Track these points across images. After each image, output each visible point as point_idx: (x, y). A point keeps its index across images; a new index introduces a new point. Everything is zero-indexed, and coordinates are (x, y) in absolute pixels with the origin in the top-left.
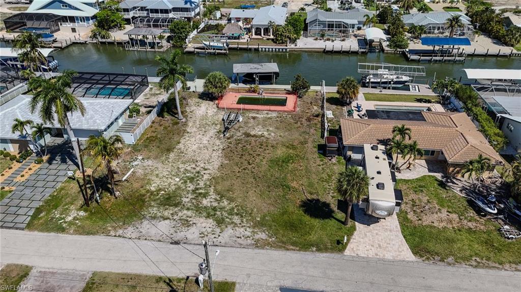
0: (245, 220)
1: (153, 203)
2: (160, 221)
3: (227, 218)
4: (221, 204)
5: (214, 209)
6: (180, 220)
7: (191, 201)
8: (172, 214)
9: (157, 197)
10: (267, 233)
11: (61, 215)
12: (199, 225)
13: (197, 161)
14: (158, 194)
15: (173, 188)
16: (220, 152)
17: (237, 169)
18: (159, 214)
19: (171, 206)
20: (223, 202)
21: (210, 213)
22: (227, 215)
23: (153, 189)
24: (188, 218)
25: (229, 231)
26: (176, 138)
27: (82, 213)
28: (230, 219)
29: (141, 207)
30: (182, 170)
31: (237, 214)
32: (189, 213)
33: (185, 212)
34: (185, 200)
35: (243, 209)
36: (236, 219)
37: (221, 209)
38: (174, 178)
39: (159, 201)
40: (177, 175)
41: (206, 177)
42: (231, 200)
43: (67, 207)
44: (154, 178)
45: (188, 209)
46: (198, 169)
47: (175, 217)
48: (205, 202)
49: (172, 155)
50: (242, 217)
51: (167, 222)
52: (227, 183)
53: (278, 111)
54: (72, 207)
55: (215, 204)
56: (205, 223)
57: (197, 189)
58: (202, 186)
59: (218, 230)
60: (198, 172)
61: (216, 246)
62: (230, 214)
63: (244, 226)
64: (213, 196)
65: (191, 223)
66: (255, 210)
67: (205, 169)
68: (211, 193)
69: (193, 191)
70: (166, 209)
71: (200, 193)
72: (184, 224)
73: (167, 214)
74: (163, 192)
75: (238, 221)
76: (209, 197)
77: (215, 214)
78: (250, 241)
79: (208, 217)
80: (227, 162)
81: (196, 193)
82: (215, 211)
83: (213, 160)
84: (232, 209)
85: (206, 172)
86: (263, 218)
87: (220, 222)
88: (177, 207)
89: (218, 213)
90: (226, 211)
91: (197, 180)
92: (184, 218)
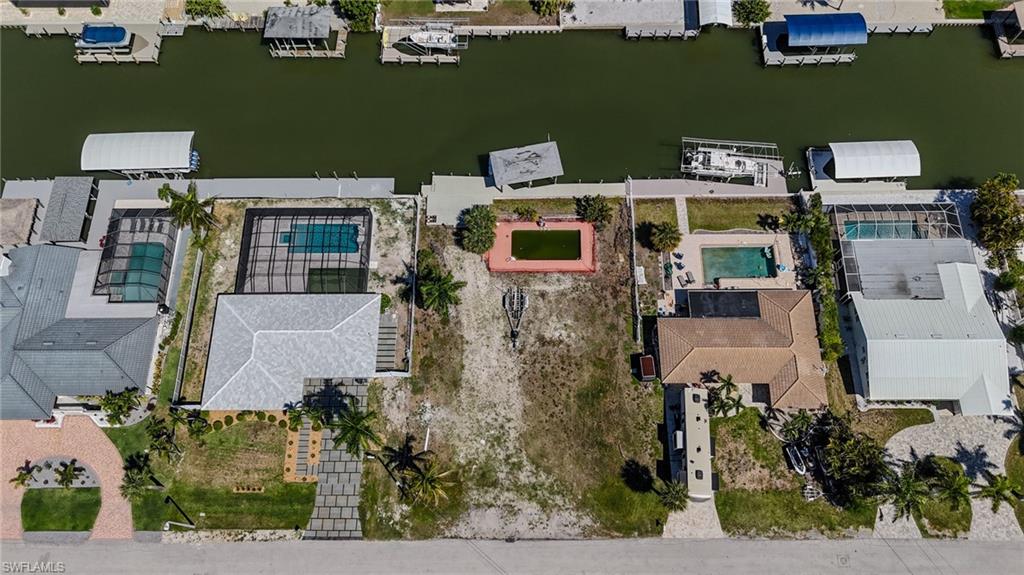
1: (470, 484)
2: (485, 511)
3: (549, 499)
4: (540, 479)
5: (534, 487)
6: (504, 506)
7: (507, 478)
8: (494, 498)
9: (472, 473)
10: (591, 516)
14: (470, 469)
15: (483, 456)
18: (482, 500)
19: (489, 487)
20: (540, 476)
21: (531, 492)
22: (548, 495)
23: (463, 462)
24: (512, 503)
25: (556, 519)
27: (405, 507)
28: (553, 501)
29: (460, 492)
30: (483, 423)
31: (558, 493)
32: (511, 495)
33: (506, 494)
34: (501, 476)
35: (563, 485)
36: (559, 500)
37: (541, 486)
38: (479, 439)
39: (475, 481)
40: (481, 435)
41: (513, 434)
42: (548, 471)
43: (385, 500)
45: (508, 490)
47: (499, 503)
48: (523, 477)
49: (462, 395)
50: (564, 496)
51: (492, 511)
52: (538, 443)
53: (573, 272)
54: (392, 500)
55: (533, 480)
56: (530, 509)
57: (508, 457)
58: (512, 451)
59: (544, 517)
60: (502, 427)
61: (548, 539)
62: (552, 493)
63: (567, 509)
64: (528, 467)
65: (516, 508)
66: (575, 484)
67: (509, 420)
68: (525, 463)
69: (506, 460)
70: (486, 492)
71: (514, 464)
72: (510, 512)
73: (489, 498)
74: (475, 466)
75: (560, 503)
76: (525, 469)
77: (537, 495)
78: (577, 530)
79: (530, 499)
80: (529, 403)
81: (508, 463)
82: (536, 489)
83: (512, 401)
84: (552, 486)
85: (511, 425)
86: (584, 496)
87: (544, 505)
88: (496, 487)
89: (539, 492)
90: (546, 489)
91: (505, 441)
92: (507, 502)
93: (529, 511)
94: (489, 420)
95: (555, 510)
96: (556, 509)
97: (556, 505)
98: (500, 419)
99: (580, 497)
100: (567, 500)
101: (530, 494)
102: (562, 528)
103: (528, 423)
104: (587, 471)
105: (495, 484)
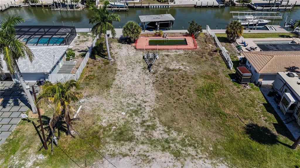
0: (199, 150)
1: (108, 140)
2: (120, 159)
3: (182, 150)
4: (171, 135)
5: (167, 141)
6: (139, 155)
7: (142, 135)
8: (129, 150)
9: (111, 133)
11: (20, 160)
12: (158, 160)
13: (135, 95)
14: (110, 129)
15: (122, 122)
16: (152, 85)
17: (172, 101)
18: (117, 151)
19: (126, 141)
20: (172, 134)
22: (180, 147)
23: (104, 125)
24: (146, 153)
26: (111, 76)
27: (41, 157)
28: (186, 151)
29: (98, 145)
30: (125, 104)
31: (190, 145)
32: (145, 147)
33: (141, 146)
34: (137, 134)
35: (193, 140)
36: (191, 150)
37: (173, 140)
38: (120, 112)
39: (113, 137)
40: (122, 109)
41: (148, 109)
42: (179, 131)
43: (25, 151)
44: (102, 113)
45: (143, 143)
46: (138, 102)
47: (133, 153)
48: (156, 134)
49: (112, 91)
50: (195, 148)
51: (127, 159)
52: (169, 114)
53: (184, 49)
54: (30, 151)
55: (166, 136)
57: (144, 122)
58: (147, 117)
62: (184, 145)
64: (161, 128)
66: (205, 139)
68: (158, 125)
69: (141, 124)
70: (122, 145)
71: (148, 126)
74: (114, 127)
75: (193, 153)
76: (158, 129)
77: (170, 147)
79: (163, 150)
81: (144, 126)
82: (169, 143)
84: (183, 140)
88: (131, 141)
89: (172, 145)
90: (178, 143)
91: (142, 113)
93: (163, 159)
95: (188, 159)
96: (190, 158)
97: (189, 154)
99: (211, 149)
100: (199, 151)
101: (163, 146)
103: (160, 103)
105: (131, 139)
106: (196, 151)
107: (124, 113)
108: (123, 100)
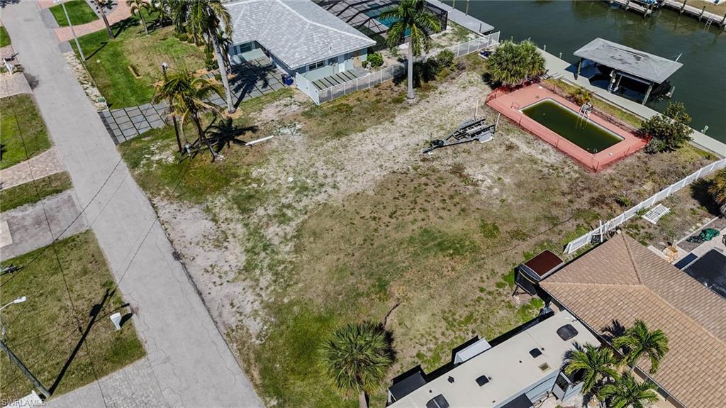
0: (273, 288)
1: (231, 192)
2: (207, 219)
3: (261, 269)
4: (282, 246)
5: (267, 247)
6: (223, 232)
7: (262, 218)
9: (244, 187)
10: (265, 327)
11: (157, 149)
12: (226, 253)
14: (248, 183)
15: (273, 187)
16: (385, 173)
17: (366, 212)
18: (217, 210)
19: (240, 208)
20: (287, 245)
22: (266, 265)
24: (231, 237)
25: (238, 287)
28: (261, 274)
29: (217, 189)
31: (276, 274)
32: (241, 231)
33: (239, 226)
34: (260, 210)
35: (290, 273)
36: (266, 279)
37: (273, 251)
39: (238, 194)
41: (320, 197)
42: (298, 249)
45: (246, 225)
47: (224, 225)
48: (272, 230)
50: (276, 281)
55: (276, 241)
56: (235, 256)
57: (289, 206)
58: (300, 206)
59: (231, 276)
60: (322, 185)
61: (200, 294)
62: (270, 267)
63: (259, 295)
64: (290, 229)
65: (226, 244)
66: (300, 285)
67: (334, 187)
68: (293, 224)
69: (283, 206)
70: (230, 209)
72: (218, 240)
73: (223, 214)
74: (256, 185)
75: (264, 283)
76: (285, 227)
77: (258, 254)
78: (233, 321)
79: (247, 251)
80: (371, 193)
81: (281, 210)
83: (360, 179)
84: (280, 262)
85: (330, 191)
86: (291, 304)
87: (248, 268)
88: (242, 214)
89: (263, 254)
90: (272, 259)
91: (307, 195)
92: (229, 233)
93: (231, 258)
94: (321, 173)
95: (248, 283)
96: (252, 283)
97: (258, 280)
98: (329, 180)
99: (286, 301)
100: (271, 288)
101: (254, 247)
102: (227, 303)
103: (347, 203)
104: (330, 288)
105: (244, 211)
106: (270, 285)
107: (291, 179)
108: (319, 164)
